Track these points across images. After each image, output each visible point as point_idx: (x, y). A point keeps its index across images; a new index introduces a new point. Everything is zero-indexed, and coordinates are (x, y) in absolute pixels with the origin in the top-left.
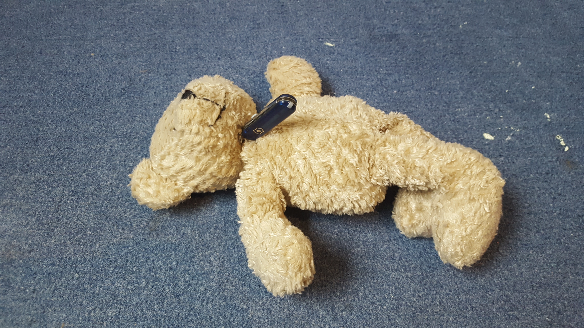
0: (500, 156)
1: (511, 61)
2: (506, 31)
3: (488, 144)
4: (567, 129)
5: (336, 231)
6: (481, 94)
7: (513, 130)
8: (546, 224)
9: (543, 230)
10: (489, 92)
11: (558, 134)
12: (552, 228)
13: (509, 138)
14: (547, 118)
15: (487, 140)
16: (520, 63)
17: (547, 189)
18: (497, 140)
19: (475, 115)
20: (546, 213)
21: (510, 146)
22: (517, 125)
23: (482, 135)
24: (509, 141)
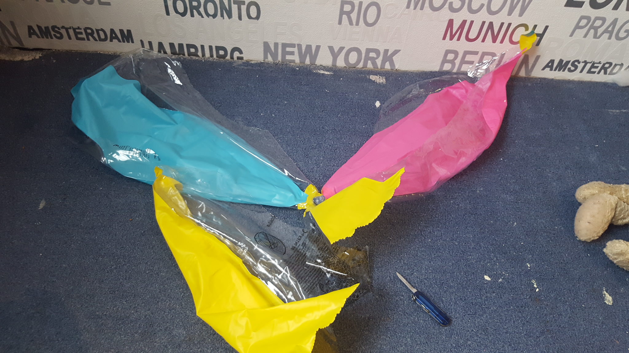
0: (494, 292)
1: (510, 222)
2: (510, 197)
3: (486, 284)
4: (540, 276)
5: (389, 335)
6: (486, 246)
7: (504, 274)
8: (516, 341)
9: (513, 344)
10: (492, 245)
11: (533, 279)
12: (519, 343)
13: (500, 280)
14: (528, 267)
15: (486, 280)
16: (515, 223)
17: (520, 317)
18: (492, 281)
19: (480, 261)
20: (517, 333)
21: (501, 286)
22: (507, 271)
23: (483, 277)
24: (501, 282)
